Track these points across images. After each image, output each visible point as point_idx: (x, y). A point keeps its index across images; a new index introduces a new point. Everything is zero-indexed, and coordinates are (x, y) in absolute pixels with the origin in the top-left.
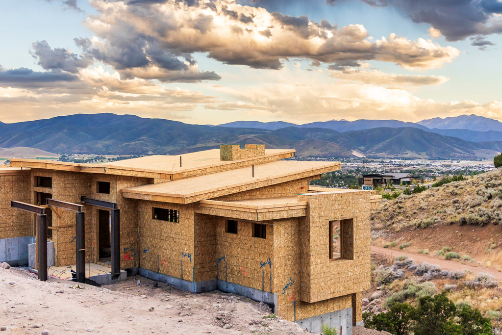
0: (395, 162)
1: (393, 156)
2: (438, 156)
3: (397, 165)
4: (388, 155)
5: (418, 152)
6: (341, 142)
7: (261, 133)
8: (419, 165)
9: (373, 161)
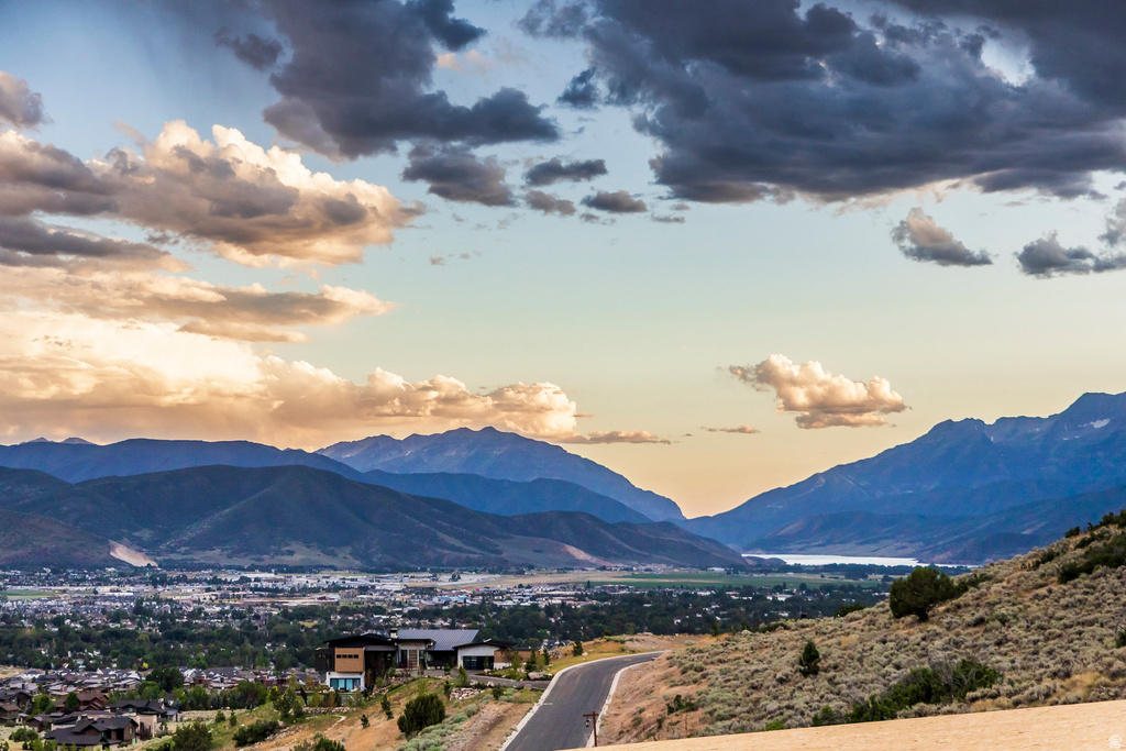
0: (257, 580)
1: (246, 563)
2: (389, 559)
3: (267, 590)
4: (229, 557)
5: (327, 546)
6: (73, 516)
8: (335, 588)
9: (184, 580)
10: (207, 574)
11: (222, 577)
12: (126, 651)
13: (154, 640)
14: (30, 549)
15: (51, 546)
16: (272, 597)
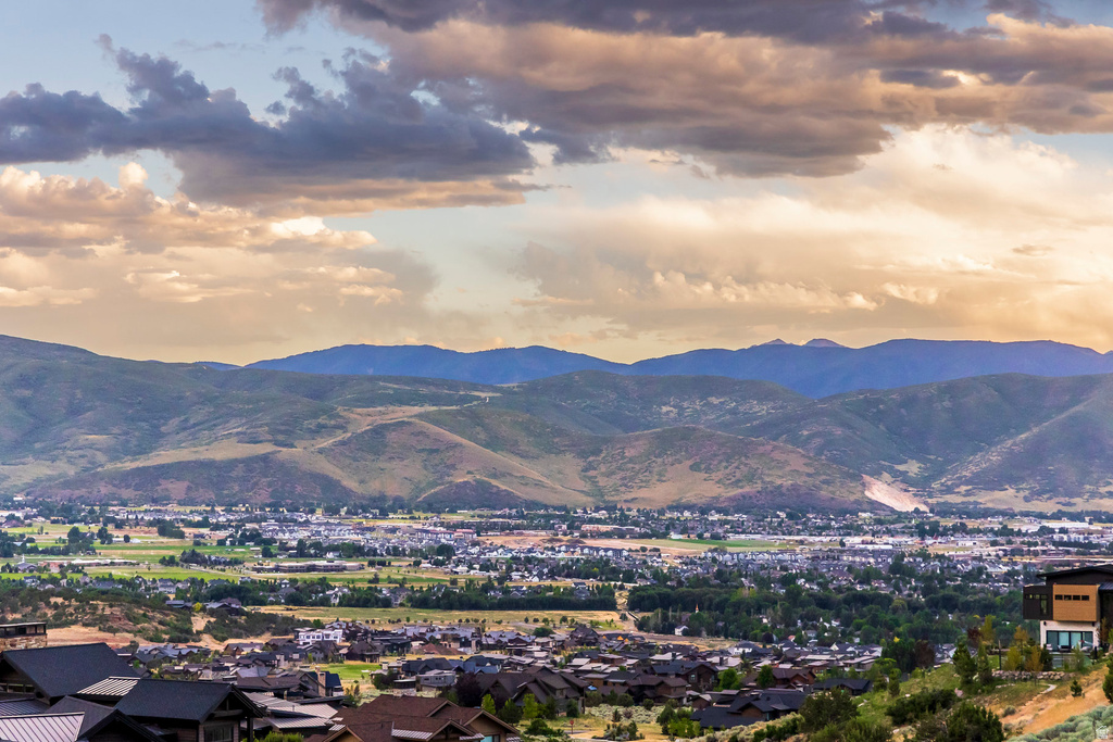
0: (1063, 531)
1: (1050, 507)
3: (1076, 544)
4: (1027, 499)
6: (817, 441)
7: (449, 401)
9: (961, 529)
10: (995, 523)
11: (1015, 526)
12: (874, 622)
13: (913, 608)
14: (759, 486)
15: (786, 482)
16: (1083, 554)
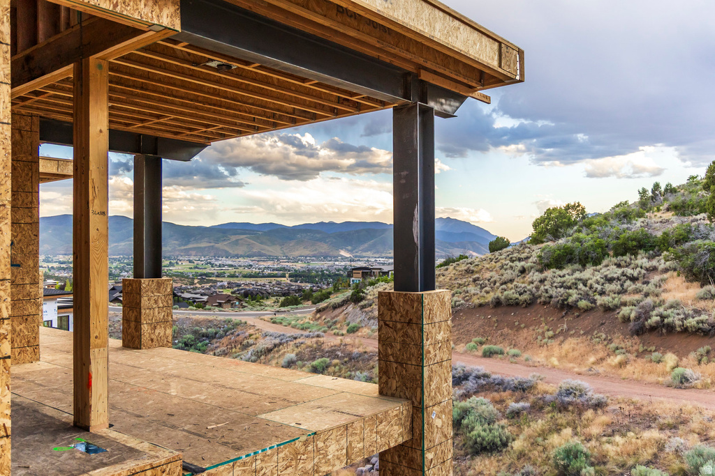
4: (372, 254)
6: (329, 243)
7: (252, 234)
10: (366, 259)
11: (370, 260)
14: (318, 252)
15: (323, 251)
